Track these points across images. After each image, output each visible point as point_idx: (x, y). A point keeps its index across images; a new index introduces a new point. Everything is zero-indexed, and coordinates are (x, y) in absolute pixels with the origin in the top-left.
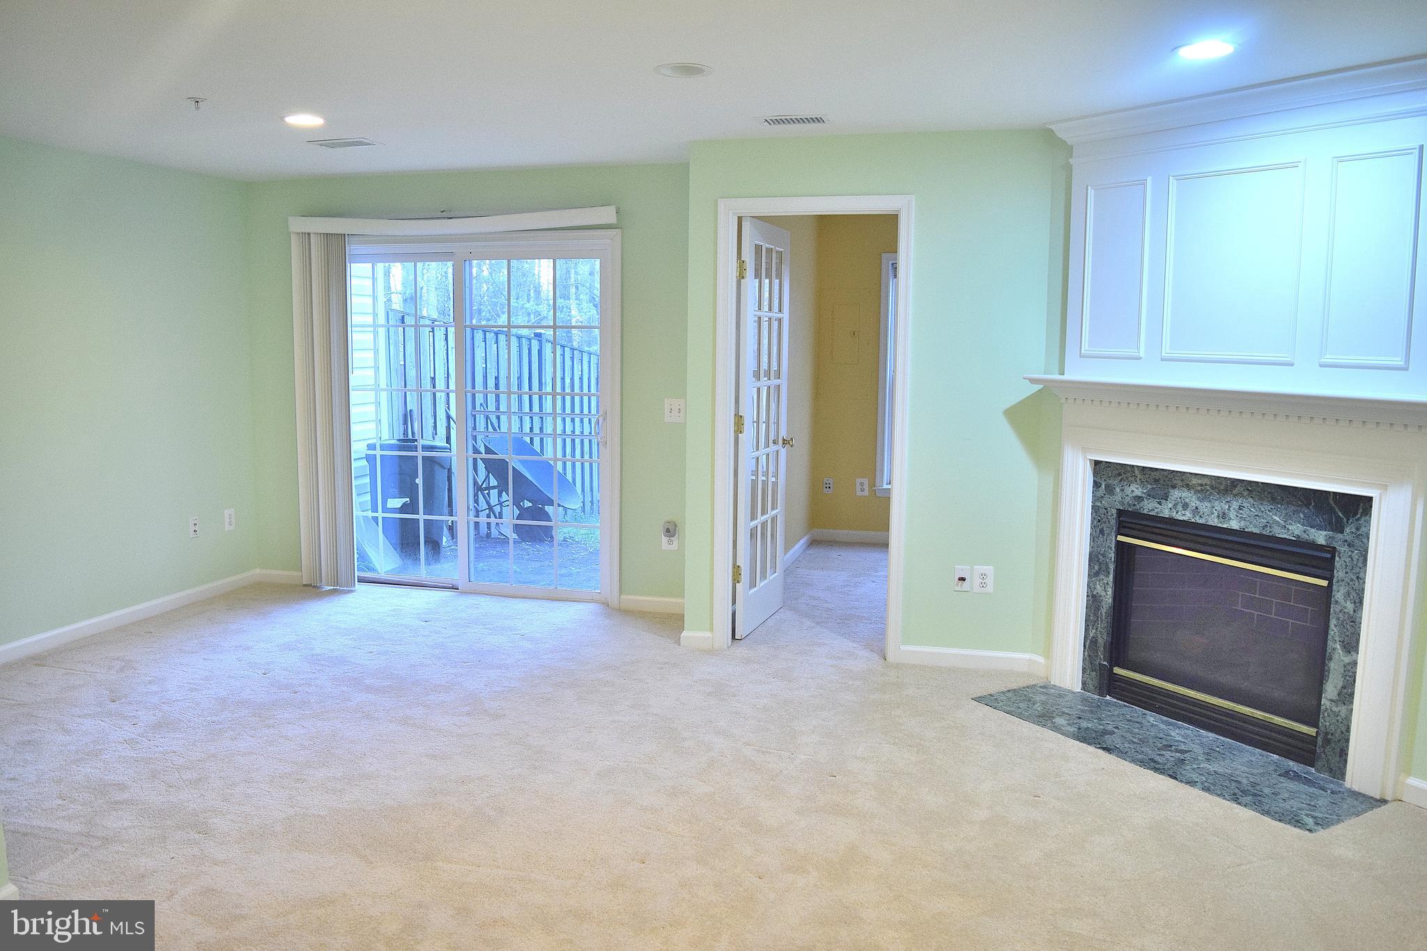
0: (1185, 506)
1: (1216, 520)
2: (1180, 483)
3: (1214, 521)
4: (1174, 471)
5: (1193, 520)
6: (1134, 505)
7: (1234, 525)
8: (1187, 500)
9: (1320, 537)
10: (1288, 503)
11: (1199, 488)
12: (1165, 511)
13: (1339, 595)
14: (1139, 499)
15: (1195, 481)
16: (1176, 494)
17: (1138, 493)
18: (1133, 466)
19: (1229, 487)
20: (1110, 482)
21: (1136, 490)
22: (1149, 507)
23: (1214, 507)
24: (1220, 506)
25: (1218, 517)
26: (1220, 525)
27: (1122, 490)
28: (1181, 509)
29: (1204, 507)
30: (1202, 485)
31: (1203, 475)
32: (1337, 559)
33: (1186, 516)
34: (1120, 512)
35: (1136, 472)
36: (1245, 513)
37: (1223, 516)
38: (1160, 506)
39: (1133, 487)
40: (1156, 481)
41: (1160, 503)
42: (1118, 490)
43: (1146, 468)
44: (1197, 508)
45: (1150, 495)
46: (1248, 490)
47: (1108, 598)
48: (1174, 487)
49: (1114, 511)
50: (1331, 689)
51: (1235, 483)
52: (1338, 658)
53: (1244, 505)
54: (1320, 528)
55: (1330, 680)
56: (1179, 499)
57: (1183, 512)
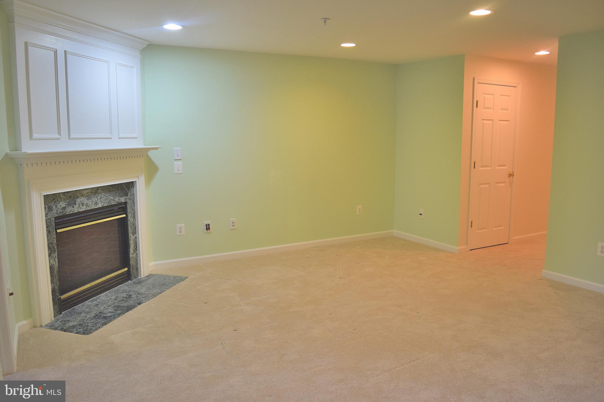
0: (83, 204)
1: (94, 206)
2: (79, 195)
3: (94, 207)
4: (76, 190)
5: (86, 209)
6: (63, 212)
7: (100, 206)
8: (83, 202)
9: (123, 200)
10: (114, 190)
11: (87, 195)
12: (76, 209)
13: (129, 218)
14: (64, 208)
15: (85, 192)
16: (78, 201)
17: (63, 206)
18: (59, 193)
19: (96, 191)
20: (50, 205)
21: (62, 204)
22: (70, 210)
23: (93, 201)
24: (95, 199)
25: (95, 204)
26: (95, 208)
27: (56, 207)
28: (81, 206)
29: (89, 202)
30: (87, 193)
31: (87, 189)
32: (128, 205)
33: (84, 209)
34: (56, 218)
35: (61, 196)
36: (102, 199)
37: (96, 203)
38: (73, 208)
39: (61, 203)
40: (70, 197)
41: (73, 207)
42: (54, 207)
43: (65, 192)
44: (87, 204)
45: (69, 205)
46: (102, 190)
47: (56, 265)
48: (77, 197)
49: (54, 219)
50: (131, 250)
51: (98, 188)
52: (131, 237)
53: (102, 196)
54: (122, 196)
55: (131, 248)
56: (80, 202)
57: (82, 207)
